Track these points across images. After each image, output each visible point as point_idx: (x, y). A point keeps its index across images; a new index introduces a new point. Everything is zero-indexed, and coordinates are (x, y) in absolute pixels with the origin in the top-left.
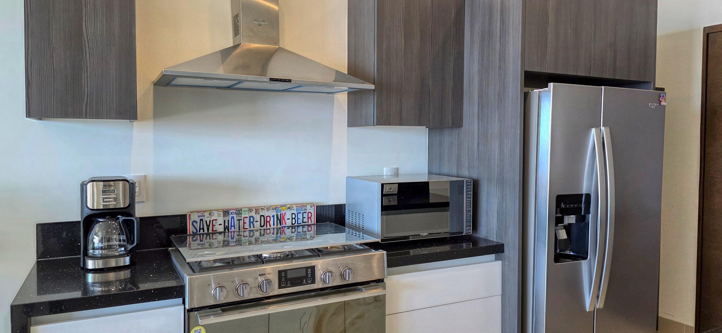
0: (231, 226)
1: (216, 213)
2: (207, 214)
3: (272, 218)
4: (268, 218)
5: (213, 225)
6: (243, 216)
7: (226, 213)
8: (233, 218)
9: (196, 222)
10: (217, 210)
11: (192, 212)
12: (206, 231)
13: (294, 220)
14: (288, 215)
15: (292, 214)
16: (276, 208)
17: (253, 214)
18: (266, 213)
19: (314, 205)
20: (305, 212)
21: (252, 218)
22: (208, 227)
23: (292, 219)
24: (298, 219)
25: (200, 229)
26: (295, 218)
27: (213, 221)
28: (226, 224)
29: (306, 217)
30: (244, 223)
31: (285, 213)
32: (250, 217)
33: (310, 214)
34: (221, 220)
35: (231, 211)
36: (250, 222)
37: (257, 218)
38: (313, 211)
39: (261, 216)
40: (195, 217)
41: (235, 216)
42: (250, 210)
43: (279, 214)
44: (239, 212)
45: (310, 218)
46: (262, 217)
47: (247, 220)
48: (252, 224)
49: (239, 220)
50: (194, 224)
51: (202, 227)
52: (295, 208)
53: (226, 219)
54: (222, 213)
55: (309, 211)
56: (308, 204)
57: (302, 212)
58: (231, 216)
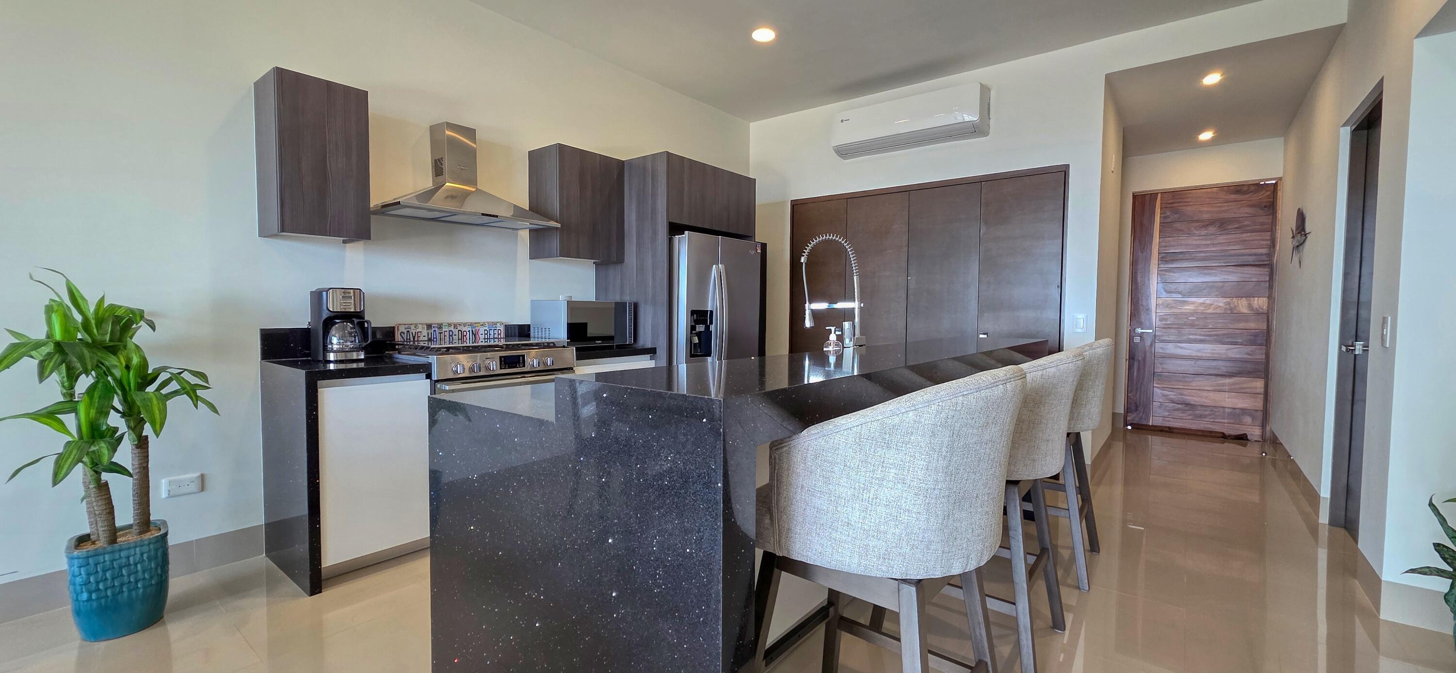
0: (434, 338)
1: (420, 326)
2: (413, 327)
3: (468, 333)
4: (465, 333)
5: (418, 337)
6: (444, 330)
7: (429, 326)
8: (435, 331)
9: (404, 333)
10: (421, 324)
11: (400, 324)
12: (412, 339)
13: (486, 335)
14: (482, 331)
15: (485, 330)
16: (471, 325)
17: (452, 328)
18: (464, 329)
19: (503, 324)
20: (496, 329)
21: (451, 332)
22: (414, 338)
23: (485, 334)
24: (490, 335)
25: (407, 339)
26: (487, 334)
27: (418, 332)
28: (430, 336)
29: (497, 333)
30: (445, 336)
31: (479, 329)
32: (450, 331)
33: (499, 331)
34: (425, 333)
35: (434, 325)
36: (450, 336)
37: (456, 332)
38: (502, 328)
39: (459, 331)
40: (402, 329)
41: (437, 329)
42: (450, 325)
43: (474, 330)
44: (440, 326)
45: (500, 334)
46: (460, 332)
47: (447, 334)
48: (451, 337)
49: (440, 333)
50: (402, 334)
51: (408, 338)
52: (487, 325)
53: (430, 331)
54: (425, 326)
55: (499, 328)
56: (498, 322)
57: (493, 329)
58: (433, 329)
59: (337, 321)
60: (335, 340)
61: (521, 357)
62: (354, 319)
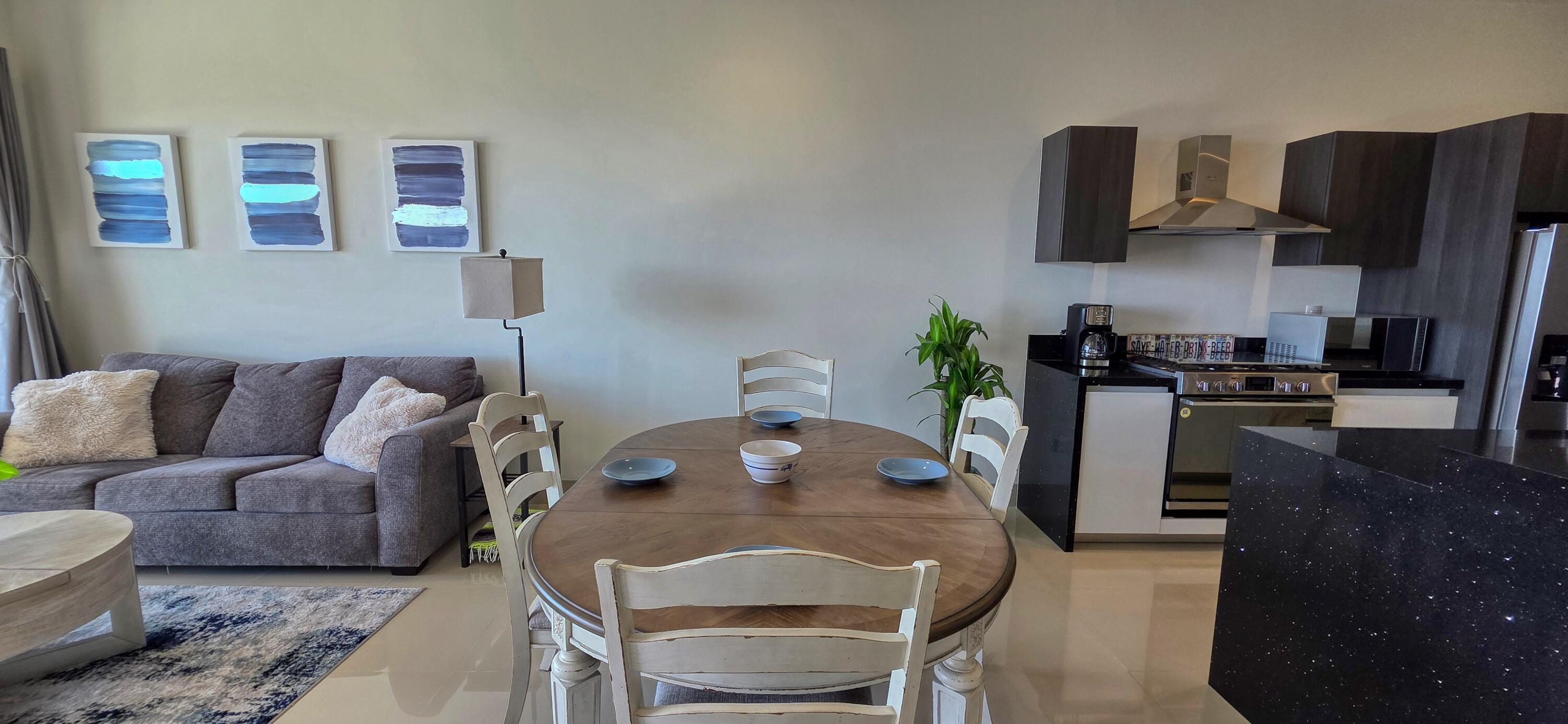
0: (1161, 348)
1: (1150, 336)
2: (1143, 337)
3: (1195, 345)
4: (1192, 344)
5: (1147, 347)
6: (1171, 341)
7: (1158, 337)
8: (1163, 341)
9: (1135, 343)
10: (1151, 334)
11: (1132, 334)
12: (1141, 349)
13: (1213, 348)
14: (1209, 343)
15: (1213, 343)
16: (1199, 337)
17: (1179, 340)
18: (1190, 340)
19: (1233, 337)
20: (1225, 342)
21: (1178, 344)
22: (1143, 347)
23: (1212, 347)
24: (1217, 347)
25: (1137, 348)
26: (1214, 347)
27: (1148, 342)
28: (1157, 346)
29: (1225, 346)
30: (1172, 347)
31: (1206, 342)
32: (1177, 342)
33: (1228, 344)
34: (1153, 343)
35: (1162, 336)
36: (1176, 347)
37: (1182, 343)
38: (1232, 341)
39: (1186, 342)
40: (1134, 339)
41: (1164, 340)
42: (1177, 336)
43: (1201, 342)
44: (1168, 337)
45: (1229, 347)
46: (1187, 344)
47: (1174, 345)
48: (1177, 349)
49: (1167, 344)
50: (1133, 344)
51: (1138, 347)
52: (1215, 338)
53: (1158, 342)
54: (1154, 337)
55: (1228, 341)
56: (1228, 335)
57: (1221, 342)
58: (1161, 340)
59: (1091, 333)
60: (1087, 348)
61: (1270, 380)
62: (1103, 331)
